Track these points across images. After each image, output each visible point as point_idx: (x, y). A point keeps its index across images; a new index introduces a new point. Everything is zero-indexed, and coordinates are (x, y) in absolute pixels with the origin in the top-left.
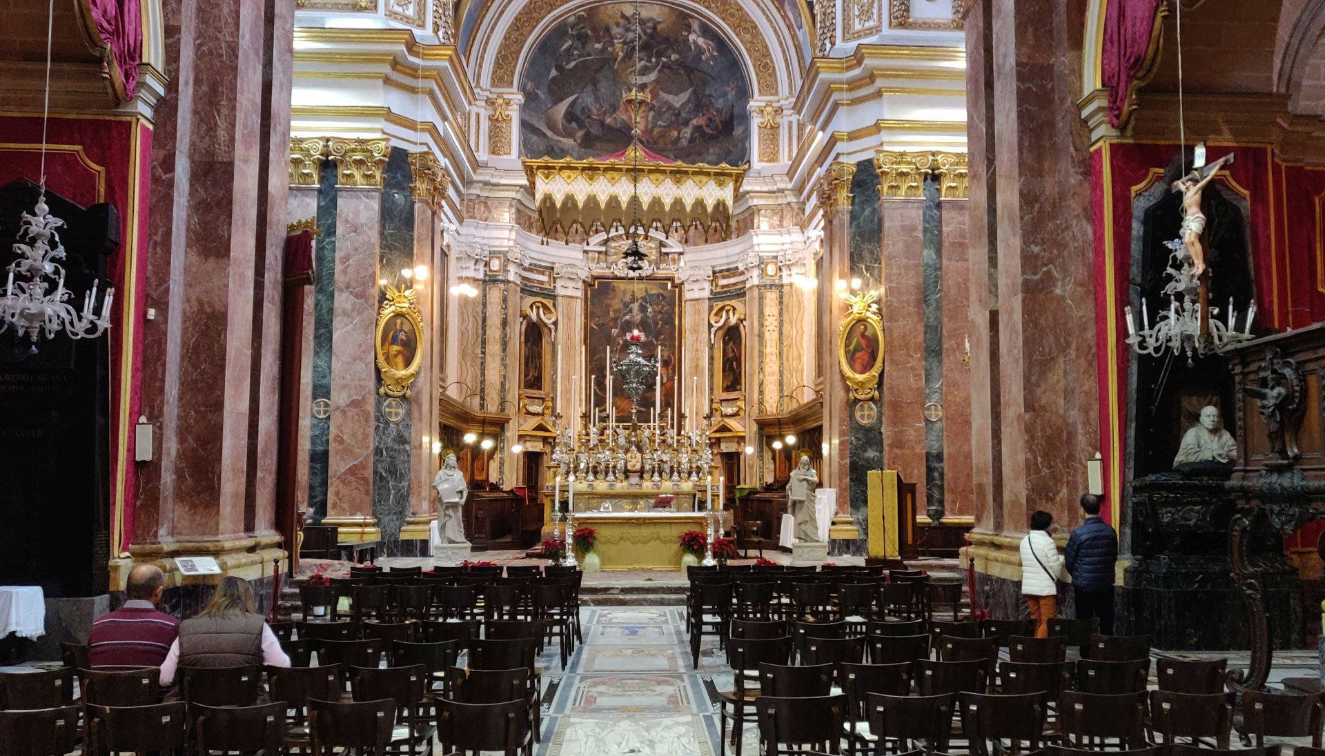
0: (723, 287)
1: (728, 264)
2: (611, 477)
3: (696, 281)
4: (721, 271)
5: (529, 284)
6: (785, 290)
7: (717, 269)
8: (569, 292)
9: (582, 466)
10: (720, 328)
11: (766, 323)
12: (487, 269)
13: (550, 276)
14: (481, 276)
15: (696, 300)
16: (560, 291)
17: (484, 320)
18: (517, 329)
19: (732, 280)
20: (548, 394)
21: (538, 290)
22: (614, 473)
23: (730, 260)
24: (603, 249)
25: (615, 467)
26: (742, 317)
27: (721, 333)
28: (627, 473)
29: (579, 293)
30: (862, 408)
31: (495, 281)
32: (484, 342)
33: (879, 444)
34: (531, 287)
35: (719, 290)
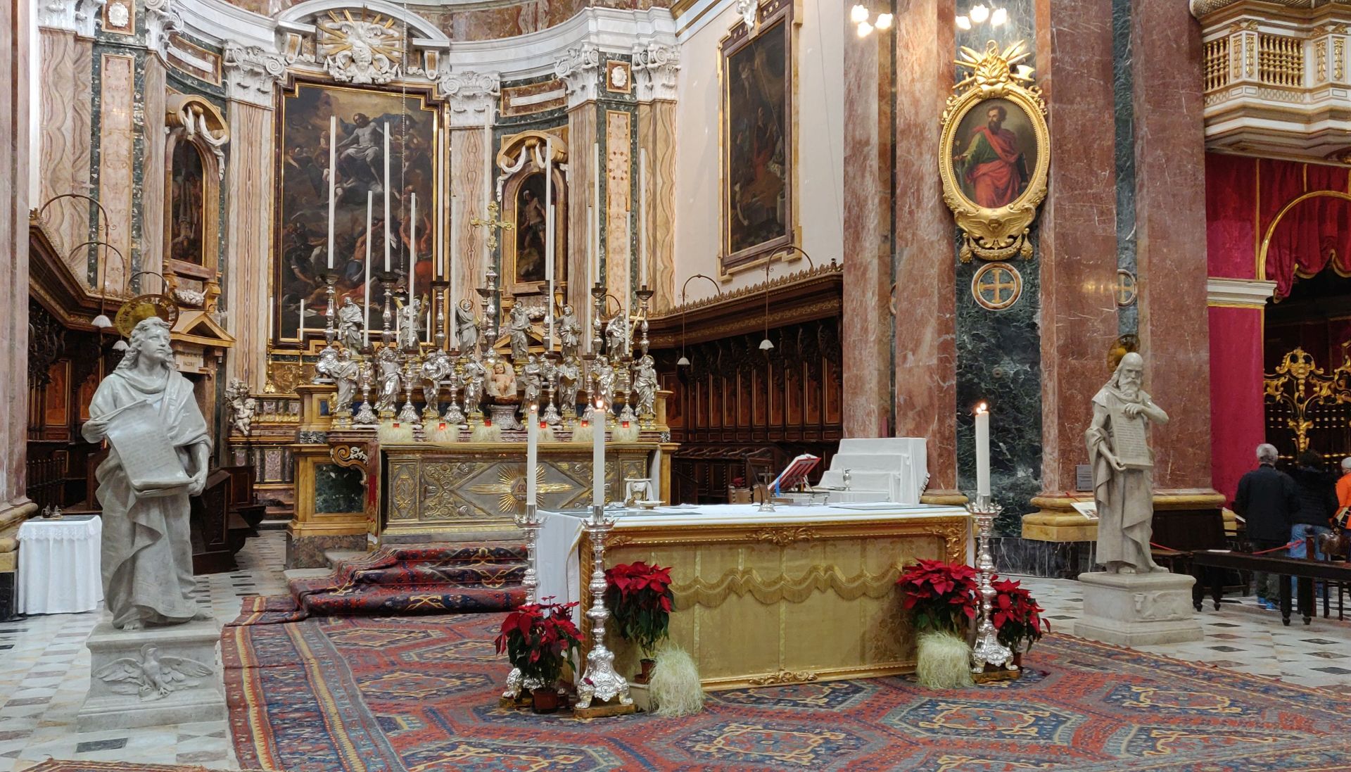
0: (518, 109)
1: (530, 71)
2: (454, 413)
3: (473, 97)
4: (515, 83)
5: (181, 70)
6: (644, 111)
7: (509, 79)
8: (250, 97)
9: (389, 388)
10: (514, 176)
11: (610, 165)
12: (103, 22)
13: (215, 63)
14: (89, 31)
15: (471, 128)
16: (234, 93)
17: (96, 117)
18: (161, 146)
19: (536, 99)
20: (213, 272)
21: (195, 85)
22: (460, 403)
23: (535, 64)
24: (311, 29)
25: (461, 392)
26: (560, 156)
27: (515, 185)
28: (488, 405)
29: (268, 101)
30: (987, 277)
31: (119, 46)
32: (95, 161)
33: (1029, 347)
34: (183, 75)
35: (510, 114)
